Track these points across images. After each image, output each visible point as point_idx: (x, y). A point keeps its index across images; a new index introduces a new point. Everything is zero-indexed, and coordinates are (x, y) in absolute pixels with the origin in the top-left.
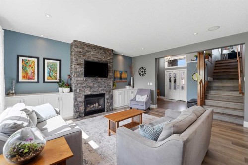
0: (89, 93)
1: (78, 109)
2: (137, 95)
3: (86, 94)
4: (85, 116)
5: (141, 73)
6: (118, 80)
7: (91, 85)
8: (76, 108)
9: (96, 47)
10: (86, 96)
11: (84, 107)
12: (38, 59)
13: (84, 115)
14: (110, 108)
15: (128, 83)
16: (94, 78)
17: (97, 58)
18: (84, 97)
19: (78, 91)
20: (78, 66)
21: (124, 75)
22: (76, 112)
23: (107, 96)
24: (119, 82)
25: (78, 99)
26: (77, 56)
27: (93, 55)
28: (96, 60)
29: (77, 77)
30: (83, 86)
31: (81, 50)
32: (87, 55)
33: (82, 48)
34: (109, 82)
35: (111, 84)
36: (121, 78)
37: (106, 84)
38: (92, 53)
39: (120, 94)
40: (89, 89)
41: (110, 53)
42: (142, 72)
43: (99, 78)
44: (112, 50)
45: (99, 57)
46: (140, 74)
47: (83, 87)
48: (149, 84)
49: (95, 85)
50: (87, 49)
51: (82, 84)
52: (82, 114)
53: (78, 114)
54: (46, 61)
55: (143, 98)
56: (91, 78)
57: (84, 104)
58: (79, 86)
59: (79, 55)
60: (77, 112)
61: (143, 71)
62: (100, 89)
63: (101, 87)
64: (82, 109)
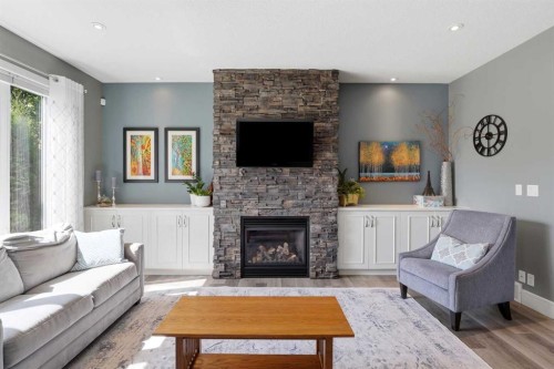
0: (255, 213)
1: (222, 253)
2: (443, 239)
3: (244, 214)
4: (242, 277)
5: (484, 142)
6: (376, 175)
7: (262, 188)
8: (217, 251)
9: (276, 76)
10: (245, 221)
11: (239, 249)
12: (156, 130)
13: (239, 274)
14: (329, 267)
15: (424, 184)
16: (270, 169)
17: (280, 107)
18: (238, 221)
19: (223, 204)
20: (222, 139)
21: (402, 157)
22: (218, 261)
23: (314, 228)
24: (381, 181)
25: (224, 226)
26: (222, 110)
27: (266, 100)
28: (275, 114)
29: (220, 166)
30: (237, 191)
31: (231, 92)
32: (249, 103)
33: (234, 86)
34: (324, 183)
35: (332, 188)
36: (388, 167)
37: (311, 188)
38: (264, 95)
39: (372, 224)
40: (254, 200)
41: (325, 86)
42: (489, 136)
43: (287, 170)
44: (335, 73)
45: (287, 103)
46: (477, 147)
47: (235, 194)
48: (519, 190)
49: (274, 191)
50: (246, 86)
51: (234, 186)
52: (235, 268)
53: (222, 267)
54: (170, 133)
55: (461, 257)
56: (262, 170)
57: (238, 241)
58: (225, 190)
59: (226, 108)
60: (220, 261)
61: (493, 130)
62: (289, 203)
63: (293, 198)
64: (235, 256)
